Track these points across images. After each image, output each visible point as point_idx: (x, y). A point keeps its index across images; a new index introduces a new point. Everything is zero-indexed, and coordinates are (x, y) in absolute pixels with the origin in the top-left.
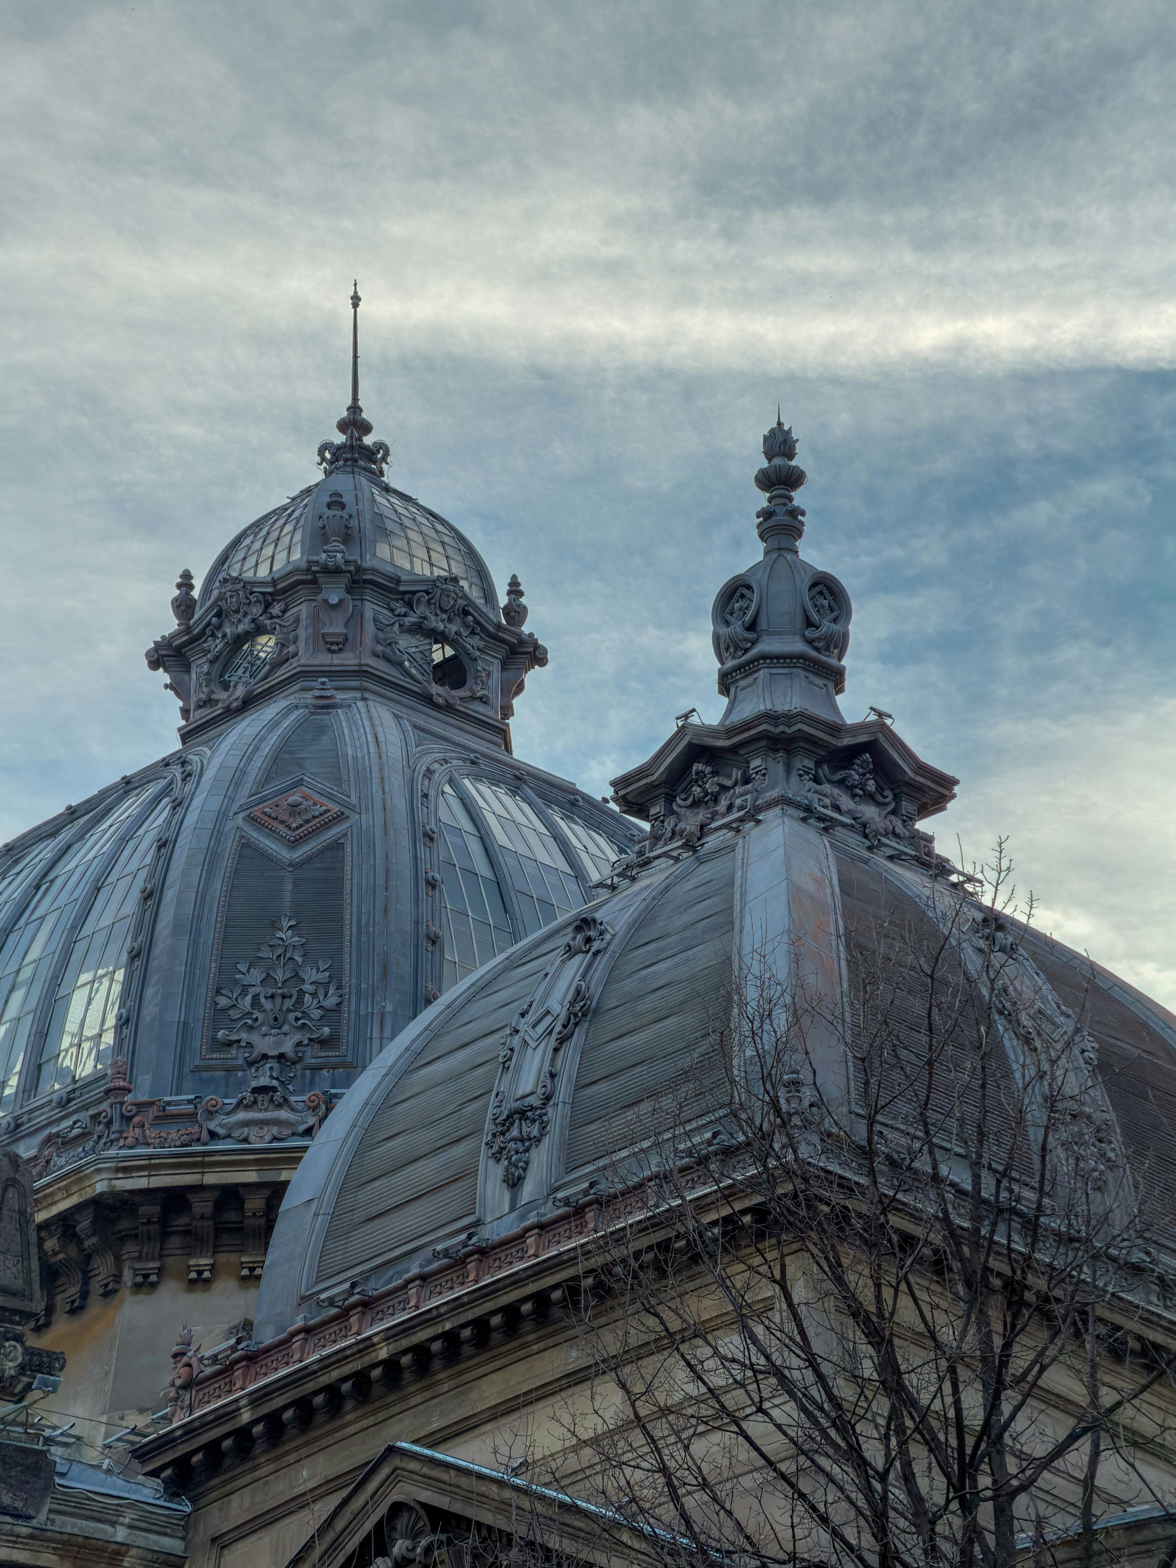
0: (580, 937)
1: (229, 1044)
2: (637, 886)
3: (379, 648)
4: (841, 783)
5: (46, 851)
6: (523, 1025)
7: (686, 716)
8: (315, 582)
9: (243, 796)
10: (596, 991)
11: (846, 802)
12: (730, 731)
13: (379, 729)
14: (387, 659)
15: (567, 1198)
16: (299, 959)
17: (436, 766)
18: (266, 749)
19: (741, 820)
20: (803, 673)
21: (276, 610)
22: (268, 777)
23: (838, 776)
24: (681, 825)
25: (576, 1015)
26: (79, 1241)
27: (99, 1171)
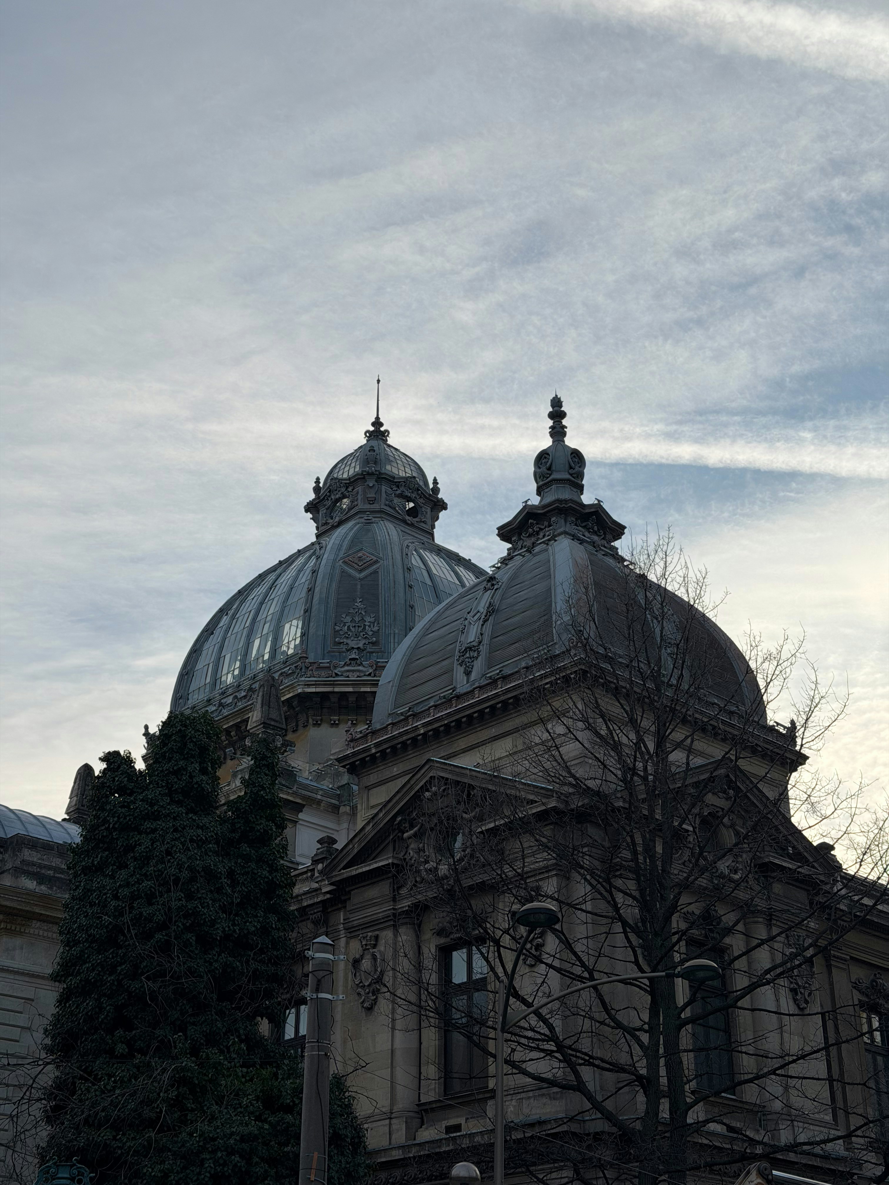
0: (489, 584)
1: (341, 643)
2: (509, 566)
3: (387, 502)
4: (584, 527)
5: (273, 576)
6: (469, 617)
7: (526, 502)
8: (364, 478)
9: (341, 555)
10: (497, 603)
11: (587, 534)
12: (544, 507)
13: (389, 530)
14: (390, 507)
15: (491, 676)
16: (364, 613)
17: (410, 544)
18: (349, 538)
19: (549, 540)
20: (569, 486)
21: (350, 489)
22: (350, 548)
23: (584, 524)
24: (525, 543)
25: (490, 612)
26: (294, 708)
27: (299, 685)
